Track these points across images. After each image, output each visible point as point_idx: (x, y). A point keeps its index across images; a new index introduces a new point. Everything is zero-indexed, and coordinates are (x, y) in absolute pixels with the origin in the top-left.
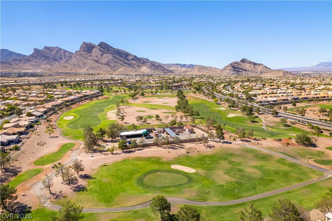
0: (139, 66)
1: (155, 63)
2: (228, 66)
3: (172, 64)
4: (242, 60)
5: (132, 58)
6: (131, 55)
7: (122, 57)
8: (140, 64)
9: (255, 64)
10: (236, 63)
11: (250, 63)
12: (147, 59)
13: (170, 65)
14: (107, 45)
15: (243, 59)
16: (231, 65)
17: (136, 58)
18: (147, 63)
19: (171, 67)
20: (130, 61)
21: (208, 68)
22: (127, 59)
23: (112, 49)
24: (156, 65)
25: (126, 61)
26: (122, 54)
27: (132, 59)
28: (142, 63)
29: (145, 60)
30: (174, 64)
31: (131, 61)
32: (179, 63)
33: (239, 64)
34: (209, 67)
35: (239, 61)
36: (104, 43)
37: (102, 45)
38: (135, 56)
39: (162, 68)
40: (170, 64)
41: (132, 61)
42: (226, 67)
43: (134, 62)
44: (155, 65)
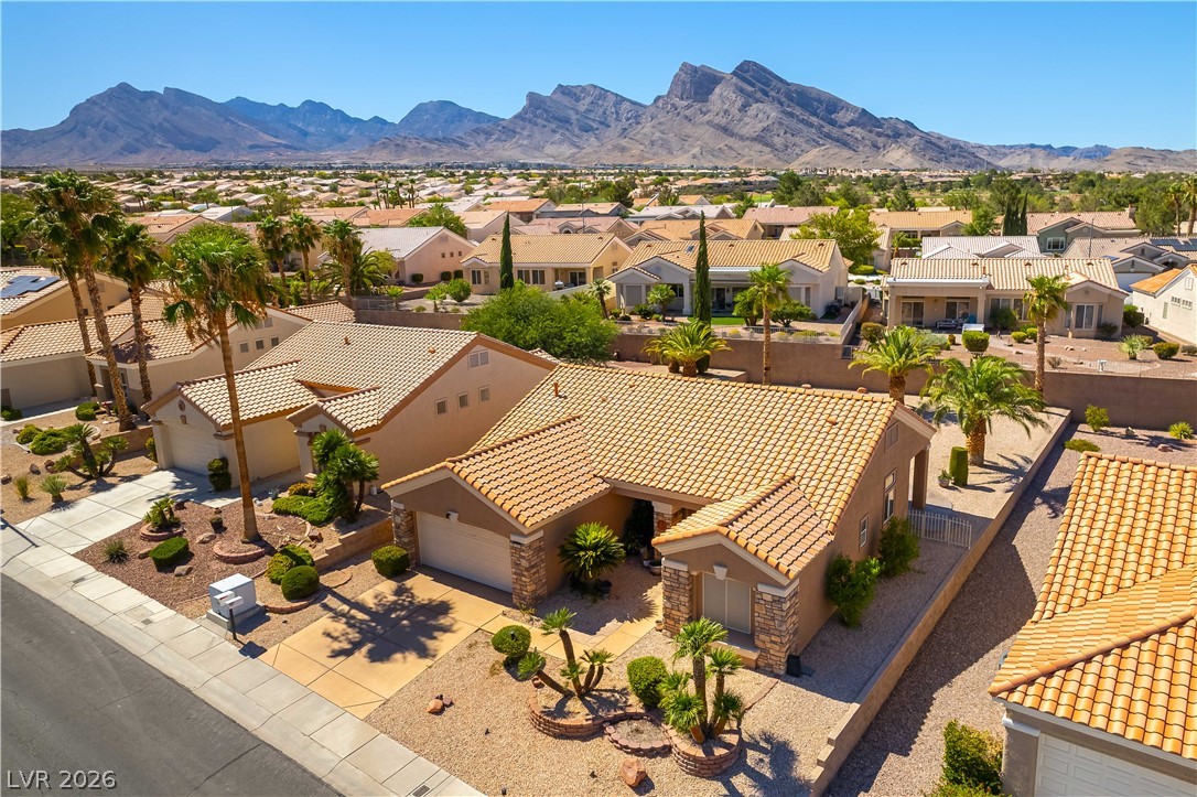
0: (875, 146)
1: (940, 138)
3: (1011, 147)
5: (850, 118)
6: (847, 107)
7: (814, 114)
8: (881, 141)
12: (907, 122)
13: (1003, 150)
14: (765, 70)
17: (865, 119)
18: (909, 136)
19: (1005, 155)
20: (842, 127)
21: (1182, 156)
22: (833, 123)
23: (779, 85)
24: (942, 144)
25: (827, 128)
26: (815, 104)
27: (852, 123)
28: (888, 136)
29: (901, 126)
30: (1022, 147)
31: (848, 130)
32: (1043, 143)
34: (1186, 152)
36: (755, 64)
37: (748, 71)
38: (864, 110)
39: (964, 157)
40: (1004, 147)
41: (851, 128)
43: (859, 133)
44: (939, 147)
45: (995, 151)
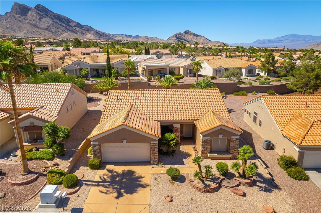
0: (83, 33)
1: (99, 32)
2: (173, 37)
3: (117, 35)
4: (185, 31)
5: (74, 25)
6: (73, 21)
7: (63, 23)
8: (84, 32)
9: (197, 36)
10: (180, 34)
11: (193, 34)
12: (90, 27)
13: (115, 35)
14: (45, 8)
15: (187, 30)
16: (175, 36)
17: (78, 25)
18: (91, 30)
19: (116, 37)
20: (73, 27)
21: (154, 39)
22: (69, 26)
23: (51, 13)
25: (68, 27)
26: (63, 20)
27: (75, 26)
28: (86, 30)
29: (89, 28)
30: (120, 35)
31: (74, 28)
32: (125, 34)
33: (183, 35)
34: (155, 38)
35: (182, 32)
36: (42, 6)
37: (40, 8)
38: (78, 23)
39: (107, 37)
40: (116, 34)
41: (75, 28)
42: (171, 37)
43: (78, 29)
44: (99, 34)
45: (114, 35)
